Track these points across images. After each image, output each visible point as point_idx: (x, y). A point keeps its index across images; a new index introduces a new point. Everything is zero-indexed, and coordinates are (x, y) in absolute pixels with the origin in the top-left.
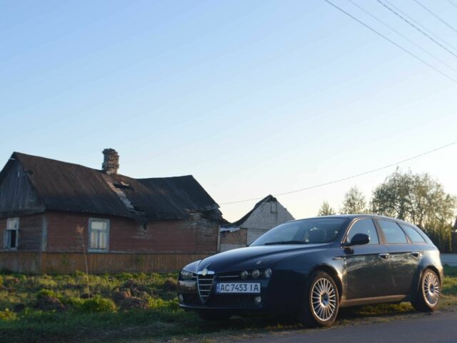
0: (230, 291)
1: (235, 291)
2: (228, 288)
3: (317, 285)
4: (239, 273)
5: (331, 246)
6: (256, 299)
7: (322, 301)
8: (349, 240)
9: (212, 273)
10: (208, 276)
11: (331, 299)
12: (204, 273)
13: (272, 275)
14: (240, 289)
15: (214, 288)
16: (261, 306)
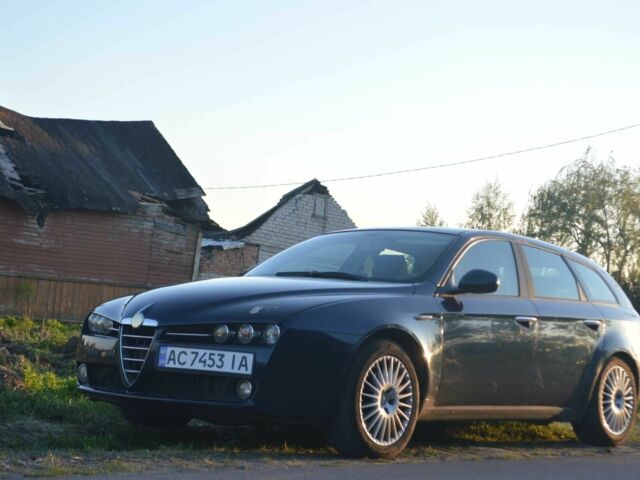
0: (187, 366)
1: (198, 366)
2: (183, 358)
3: (375, 370)
4: (211, 328)
5: (414, 291)
6: (243, 386)
7: (382, 404)
8: (454, 282)
9: (153, 323)
10: (142, 329)
11: (402, 400)
12: (136, 322)
13: (281, 340)
14: (211, 363)
15: (154, 356)
16: (250, 402)
